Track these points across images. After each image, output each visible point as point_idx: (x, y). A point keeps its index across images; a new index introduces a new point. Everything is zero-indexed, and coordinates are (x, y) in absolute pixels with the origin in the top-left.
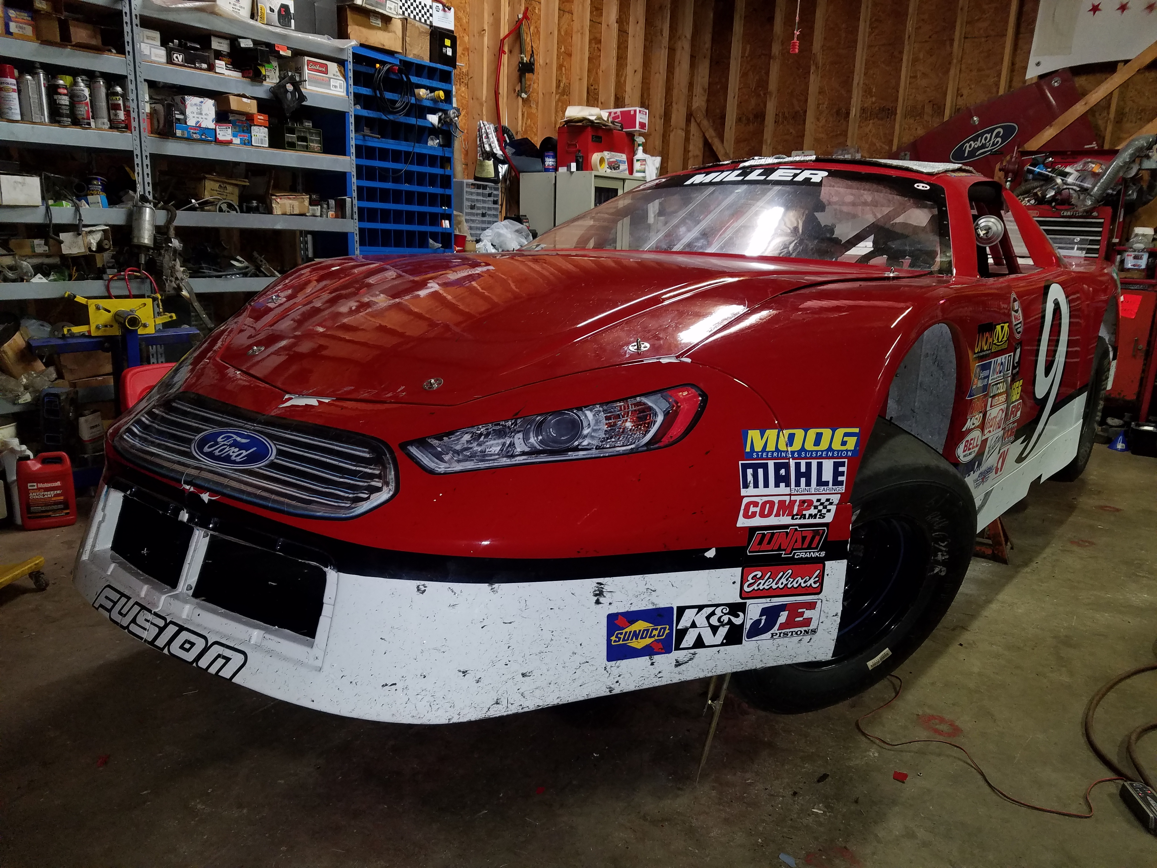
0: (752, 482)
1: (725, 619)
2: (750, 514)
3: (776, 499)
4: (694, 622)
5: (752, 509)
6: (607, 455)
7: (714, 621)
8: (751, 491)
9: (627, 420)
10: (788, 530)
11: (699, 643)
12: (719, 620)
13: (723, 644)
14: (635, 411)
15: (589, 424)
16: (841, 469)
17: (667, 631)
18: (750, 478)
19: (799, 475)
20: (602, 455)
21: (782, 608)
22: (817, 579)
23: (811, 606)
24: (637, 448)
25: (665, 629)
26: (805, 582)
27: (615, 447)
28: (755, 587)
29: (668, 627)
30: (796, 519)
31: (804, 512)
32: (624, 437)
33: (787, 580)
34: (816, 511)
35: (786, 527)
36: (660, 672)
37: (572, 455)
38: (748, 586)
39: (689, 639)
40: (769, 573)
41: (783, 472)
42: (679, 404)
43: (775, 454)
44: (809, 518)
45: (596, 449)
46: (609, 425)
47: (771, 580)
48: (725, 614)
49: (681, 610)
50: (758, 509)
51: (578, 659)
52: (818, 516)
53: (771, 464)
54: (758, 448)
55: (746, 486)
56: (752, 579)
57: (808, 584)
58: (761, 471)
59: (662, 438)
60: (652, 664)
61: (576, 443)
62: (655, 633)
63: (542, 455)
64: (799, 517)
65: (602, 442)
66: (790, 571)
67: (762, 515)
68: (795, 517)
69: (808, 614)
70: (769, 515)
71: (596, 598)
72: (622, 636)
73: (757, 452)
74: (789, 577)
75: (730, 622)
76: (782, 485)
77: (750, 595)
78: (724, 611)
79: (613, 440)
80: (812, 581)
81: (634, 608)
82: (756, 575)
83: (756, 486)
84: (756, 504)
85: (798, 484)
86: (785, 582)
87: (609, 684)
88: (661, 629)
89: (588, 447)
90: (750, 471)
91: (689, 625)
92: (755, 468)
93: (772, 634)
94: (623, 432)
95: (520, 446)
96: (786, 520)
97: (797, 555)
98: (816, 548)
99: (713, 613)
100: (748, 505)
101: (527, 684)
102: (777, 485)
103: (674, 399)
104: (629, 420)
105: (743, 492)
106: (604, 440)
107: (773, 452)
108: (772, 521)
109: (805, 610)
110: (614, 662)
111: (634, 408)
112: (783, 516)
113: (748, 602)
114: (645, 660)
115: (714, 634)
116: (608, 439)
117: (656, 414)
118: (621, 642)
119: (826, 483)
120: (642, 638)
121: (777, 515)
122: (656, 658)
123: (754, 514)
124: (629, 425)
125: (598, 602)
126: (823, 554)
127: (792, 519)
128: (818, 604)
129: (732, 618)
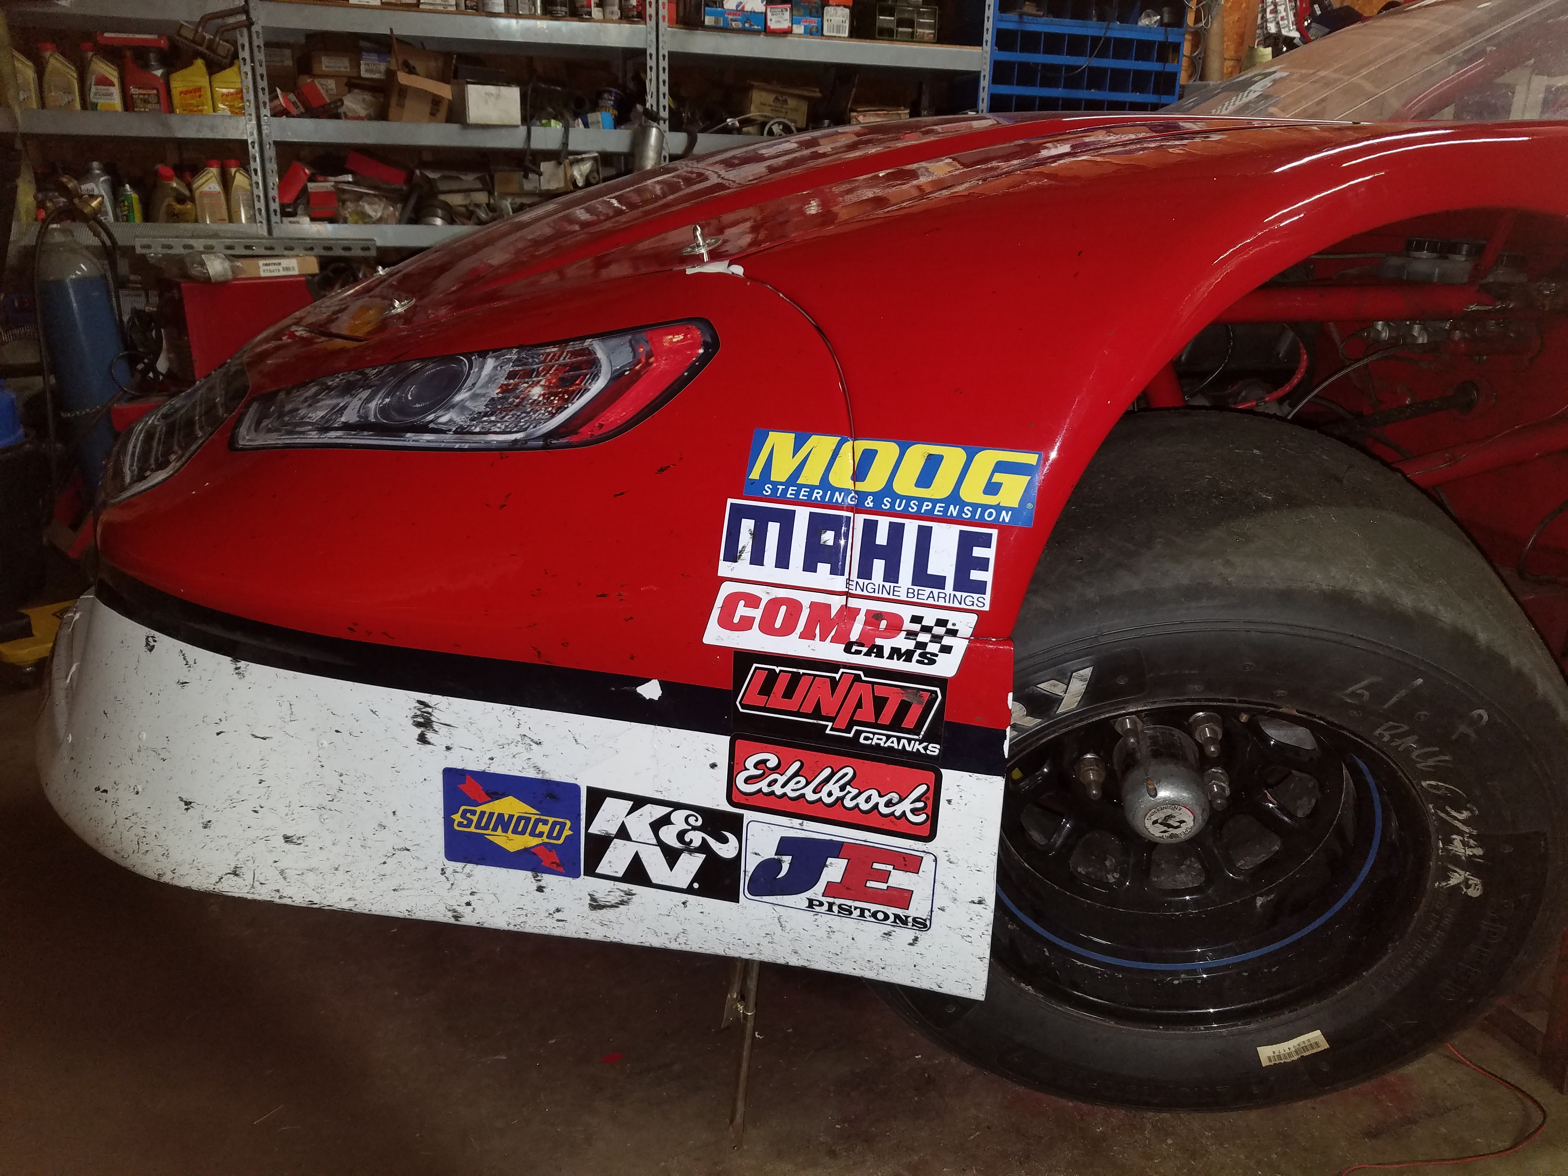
0: (749, 549)
1: (696, 838)
2: (736, 620)
3: (806, 599)
4: (623, 827)
5: (742, 610)
7: (669, 835)
8: (743, 568)
9: (539, 382)
10: (837, 676)
11: (638, 874)
12: (681, 836)
13: (689, 890)
14: (565, 365)
15: (474, 385)
16: (978, 552)
17: (567, 832)
18: (745, 540)
19: (870, 550)
20: (457, 446)
21: (835, 849)
22: (920, 805)
23: (911, 864)
24: (525, 441)
26: (888, 804)
27: (488, 432)
28: (763, 785)
29: (569, 824)
30: (858, 652)
31: (879, 641)
32: (513, 415)
33: (842, 788)
34: (910, 645)
35: (833, 666)
36: (558, 910)
37: (412, 439)
38: (747, 780)
39: (616, 861)
40: (797, 765)
41: (829, 537)
42: (652, 360)
43: (817, 495)
44: (891, 657)
45: (456, 432)
46: (505, 389)
47: (803, 781)
48: (694, 828)
49: (597, 797)
50: (757, 614)
51: (390, 840)
52: (916, 657)
54: (779, 473)
56: (756, 766)
57: (898, 810)
58: (773, 529)
59: (581, 427)
60: (540, 889)
61: (431, 417)
62: (545, 829)
63: (365, 433)
64: (865, 650)
65: (473, 420)
66: (850, 771)
67: (767, 627)
68: (854, 648)
69: (899, 879)
71: (419, 731)
72: (475, 819)
73: (775, 484)
74: (848, 783)
75: (704, 848)
76: (824, 568)
77: (751, 801)
78: (691, 820)
79: (493, 418)
80: (906, 806)
81: (496, 768)
82: (764, 762)
83: (757, 559)
84: (753, 601)
85: (865, 572)
86: (837, 793)
87: (453, 903)
88: (554, 824)
89: (444, 427)
90: (747, 525)
91: (613, 831)
92: (762, 518)
93: (811, 901)
94: (517, 406)
95: (350, 413)
96: (832, 651)
97: (866, 738)
98: (916, 730)
99: (666, 820)
100: (732, 600)
101: (292, 858)
102: (810, 566)
103: (648, 347)
104: (542, 383)
105: (724, 568)
106: (477, 417)
107: (812, 488)
108: (793, 646)
109: (890, 868)
110: (460, 865)
111: (567, 360)
112: (823, 639)
113: (748, 815)
114: (522, 879)
115: (672, 863)
116: (486, 415)
117: (595, 377)
118: (472, 829)
119: (938, 582)
120: (515, 832)
121: (807, 634)
122: (548, 879)
123: (746, 624)
124: (536, 392)
125: (422, 739)
126: (934, 749)
127: (848, 650)
128: (927, 864)
129: (711, 842)
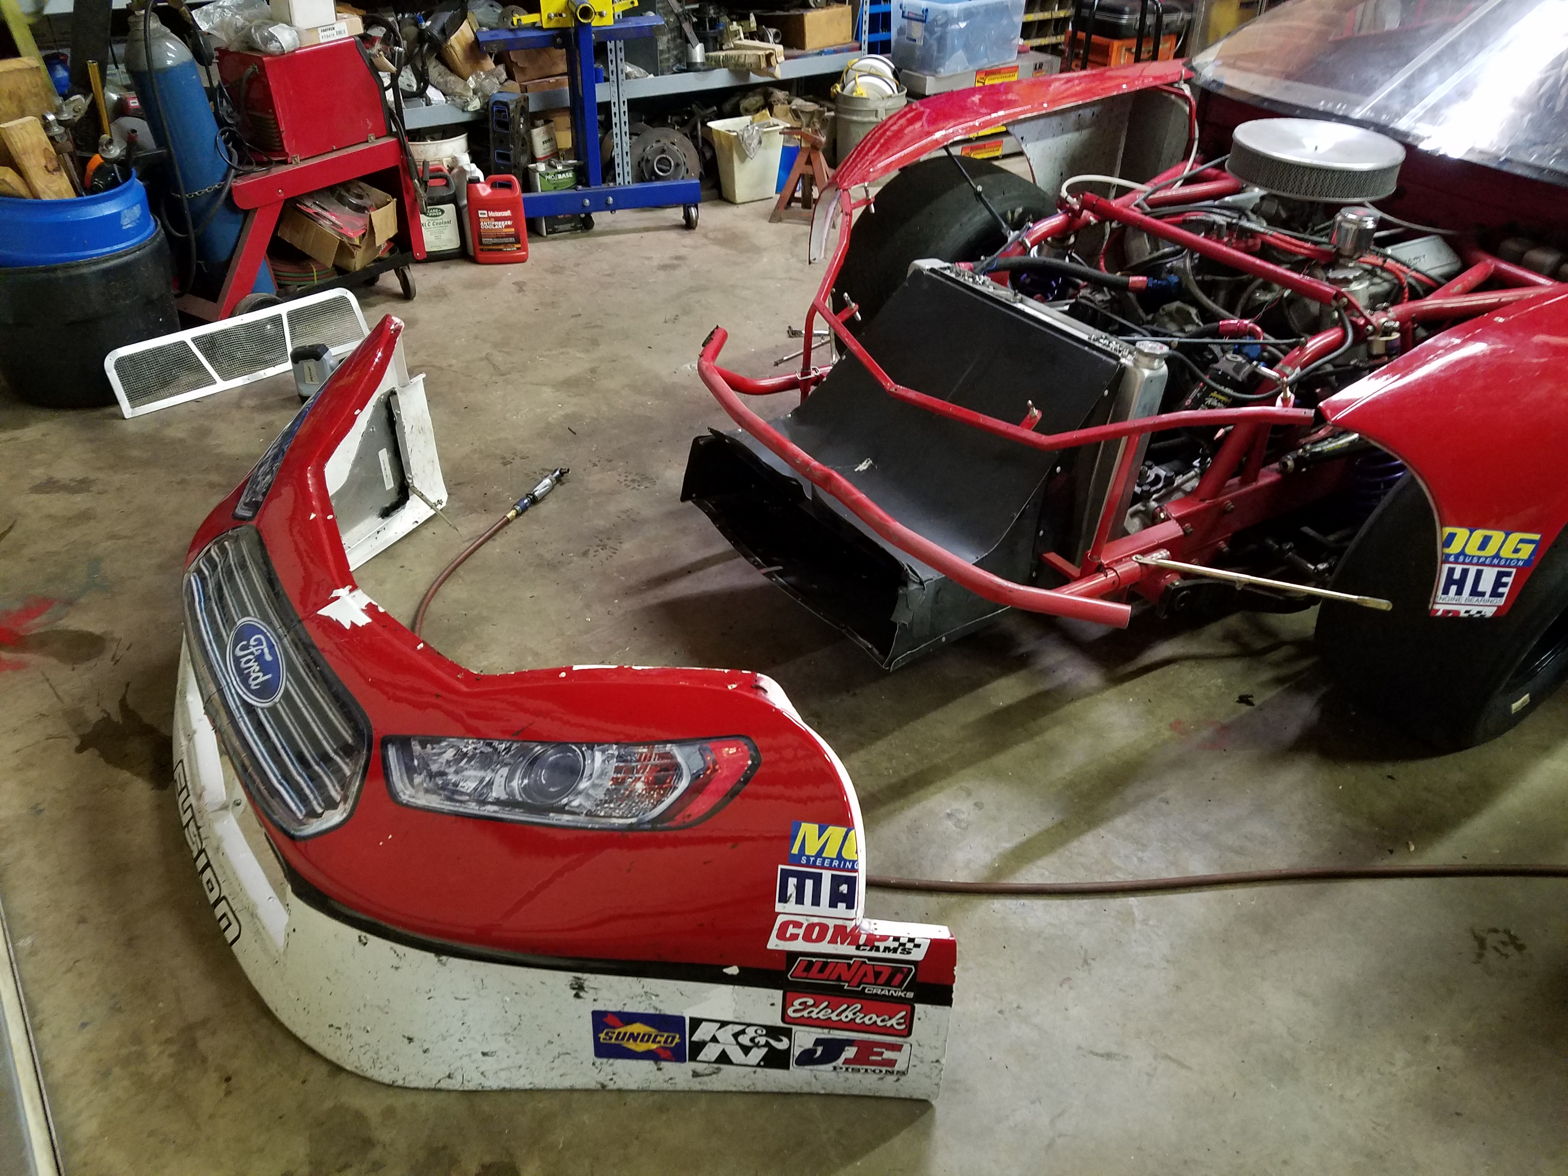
0: (794, 895)
1: (762, 1040)
2: (788, 935)
4: (714, 1037)
6: (597, 827)
7: (745, 1040)
9: (640, 778)
10: (852, 962)
11: (724, 1058)
12: (752, 1040)
13: (758, 1066)
14: (656, 766)
15: (591, 775)
17: (677, 1040)
18: (791, 890)
20: (590, 826)
21: (850, 1043)
22: (902, 1021)
23: (896, 1048)
24: (639, 823)
25: (674, 1038)
26: (882, 1021)
27: (610, 816)
28: (805, 1013)
29: (678, 1036)
30: (864, 950)
31: (876, 944)
32: (626, 804)
33: (854, 1014)
34: (896, 944)
35: (849, 957)
36: (671, 1079)
37: (554, 818)
38: (794, 1011)
39: (711, 1052)
40: (826, 1004)
41: (844, 888)
42: (717, 767)
43: (836, 863)
44: (884, 951)
45: (586, 815)
46: (615, 781)
47: (830, 1011)
48: (760, 1036)
49: (696, 1023)
50: (801, 932)
51: (555, 1049)
52: (899, 950)
53: (827, 877)
54: (810, 850)
55: (784, 899)
56: (800, 1004)
57: (889, 1024)
58: (809, 884)
59: (675, 815)
60: (659, 1069)
61: (565, 801)
62: (663, 1039)
63: (516, 810)
64: (868, 948)
65: (597, 805)
66: (859, 1006)
67: (807, 938)
68: (862, 948)
69: (888, 1055)
70: (820, 938)
71: (574, 992)
72: (615, 1036)
73: (808, 857)
74: (859, 1011)
75: (767, 1044)
76: (842, 906)
77: (797, 1021)
78: (759, 1032)
79: (612, 805)
80: (894, 1022)
81: (627, 1009)
82: (806, 1002)
83: (800, 900)
84: (798, 925)
86: (851, 1016)
87: (601, 1080)
88: (668, 1037)
89: (577, 810)
90: (792, 881)
91: (708, 1038)
92: (801, 877)
93: (835, 1068)
94: (628, 796)
95: (498, 792)
96: (848, 950)
97: (869, 990)
98: (900, 986)
99: (743, 1032)
100: (785, 926)
101: (488, 1064)
102: (833, 904)
103: (713, 756)
104: (643, 779)
105: (779, 907)
106: (602, 803)
107: (832, 860)
108: (824, 947)
109: (884, 1050)
110: (605, 1060)
111: (657, 762)
112: (842, 943)
113: (795, 1028)
114: (647, 1065)
115: (746, 1054)
116: (606, 802)
117: (680, 777)
118: (613, 1041)
120: (642, 1041)
121: (833, 941)
122: (664, 1064)
123: (794, 937)
124: (640, 786)
125: (577, 996)
126: (910, 995)
127: (858, 948)
128: (906, 1047)
129: (772, 1042)
